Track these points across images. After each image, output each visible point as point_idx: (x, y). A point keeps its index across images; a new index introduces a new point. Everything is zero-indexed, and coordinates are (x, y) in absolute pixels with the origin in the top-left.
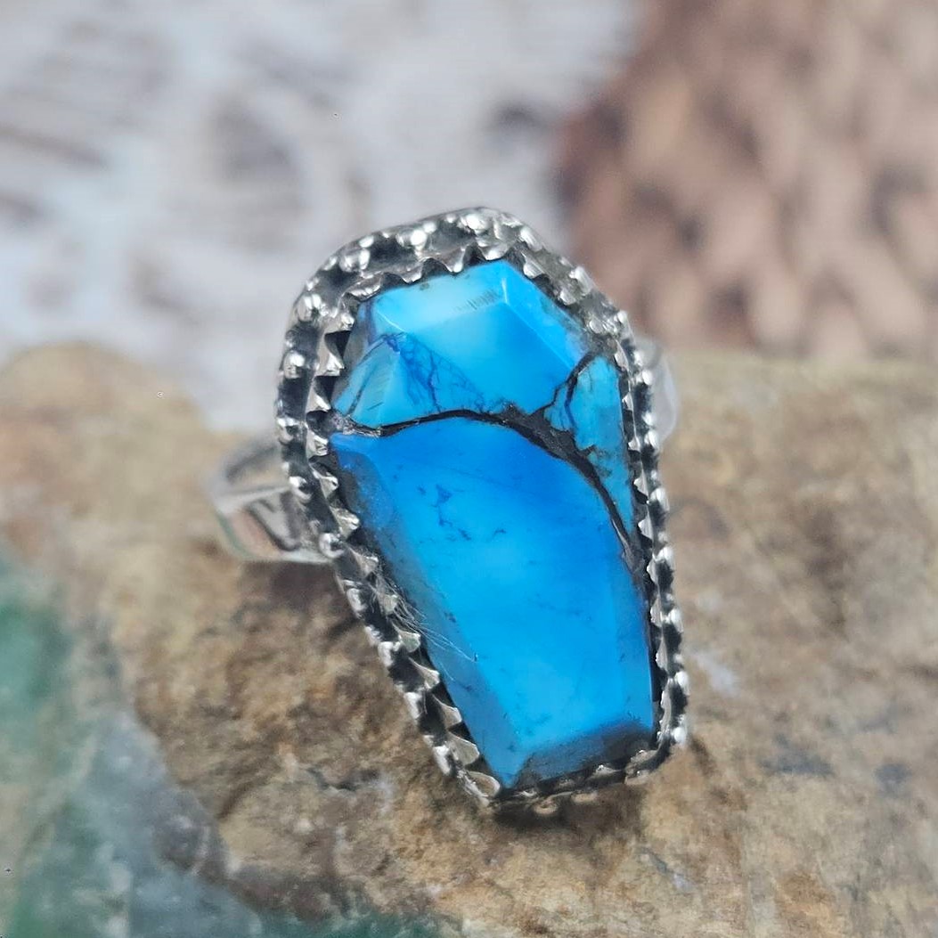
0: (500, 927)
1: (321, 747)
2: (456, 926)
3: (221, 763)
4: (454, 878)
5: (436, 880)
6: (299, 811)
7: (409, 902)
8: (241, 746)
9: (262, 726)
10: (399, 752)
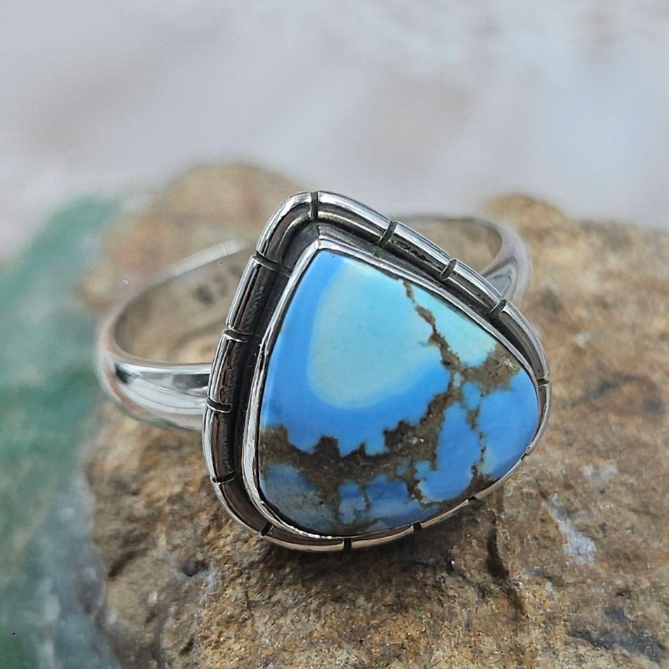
1: (179, 534)
3: (118, 531)
8: (131, 519)
9: (149, 505)
10: (228, 552)
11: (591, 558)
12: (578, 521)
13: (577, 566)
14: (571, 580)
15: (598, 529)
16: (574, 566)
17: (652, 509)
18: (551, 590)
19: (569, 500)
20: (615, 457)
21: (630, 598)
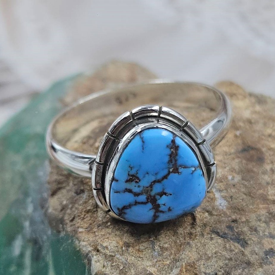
0: (88, 246)
2: (79, 242)
3: (56, 179)
4: (87, 228)
5: (82, 227)
6: (66, 198)
7: (73, 232)
8: (62, 175)
11: (225, 208)
12: (222, 194)
13: (219, 209)
14: (215, 214)
15: (229, 198)
16: (218, 209)
17: (252, 194)
18: (207, 216)
19: (220, 186)
20: (241, 174)
21: (237, 223)
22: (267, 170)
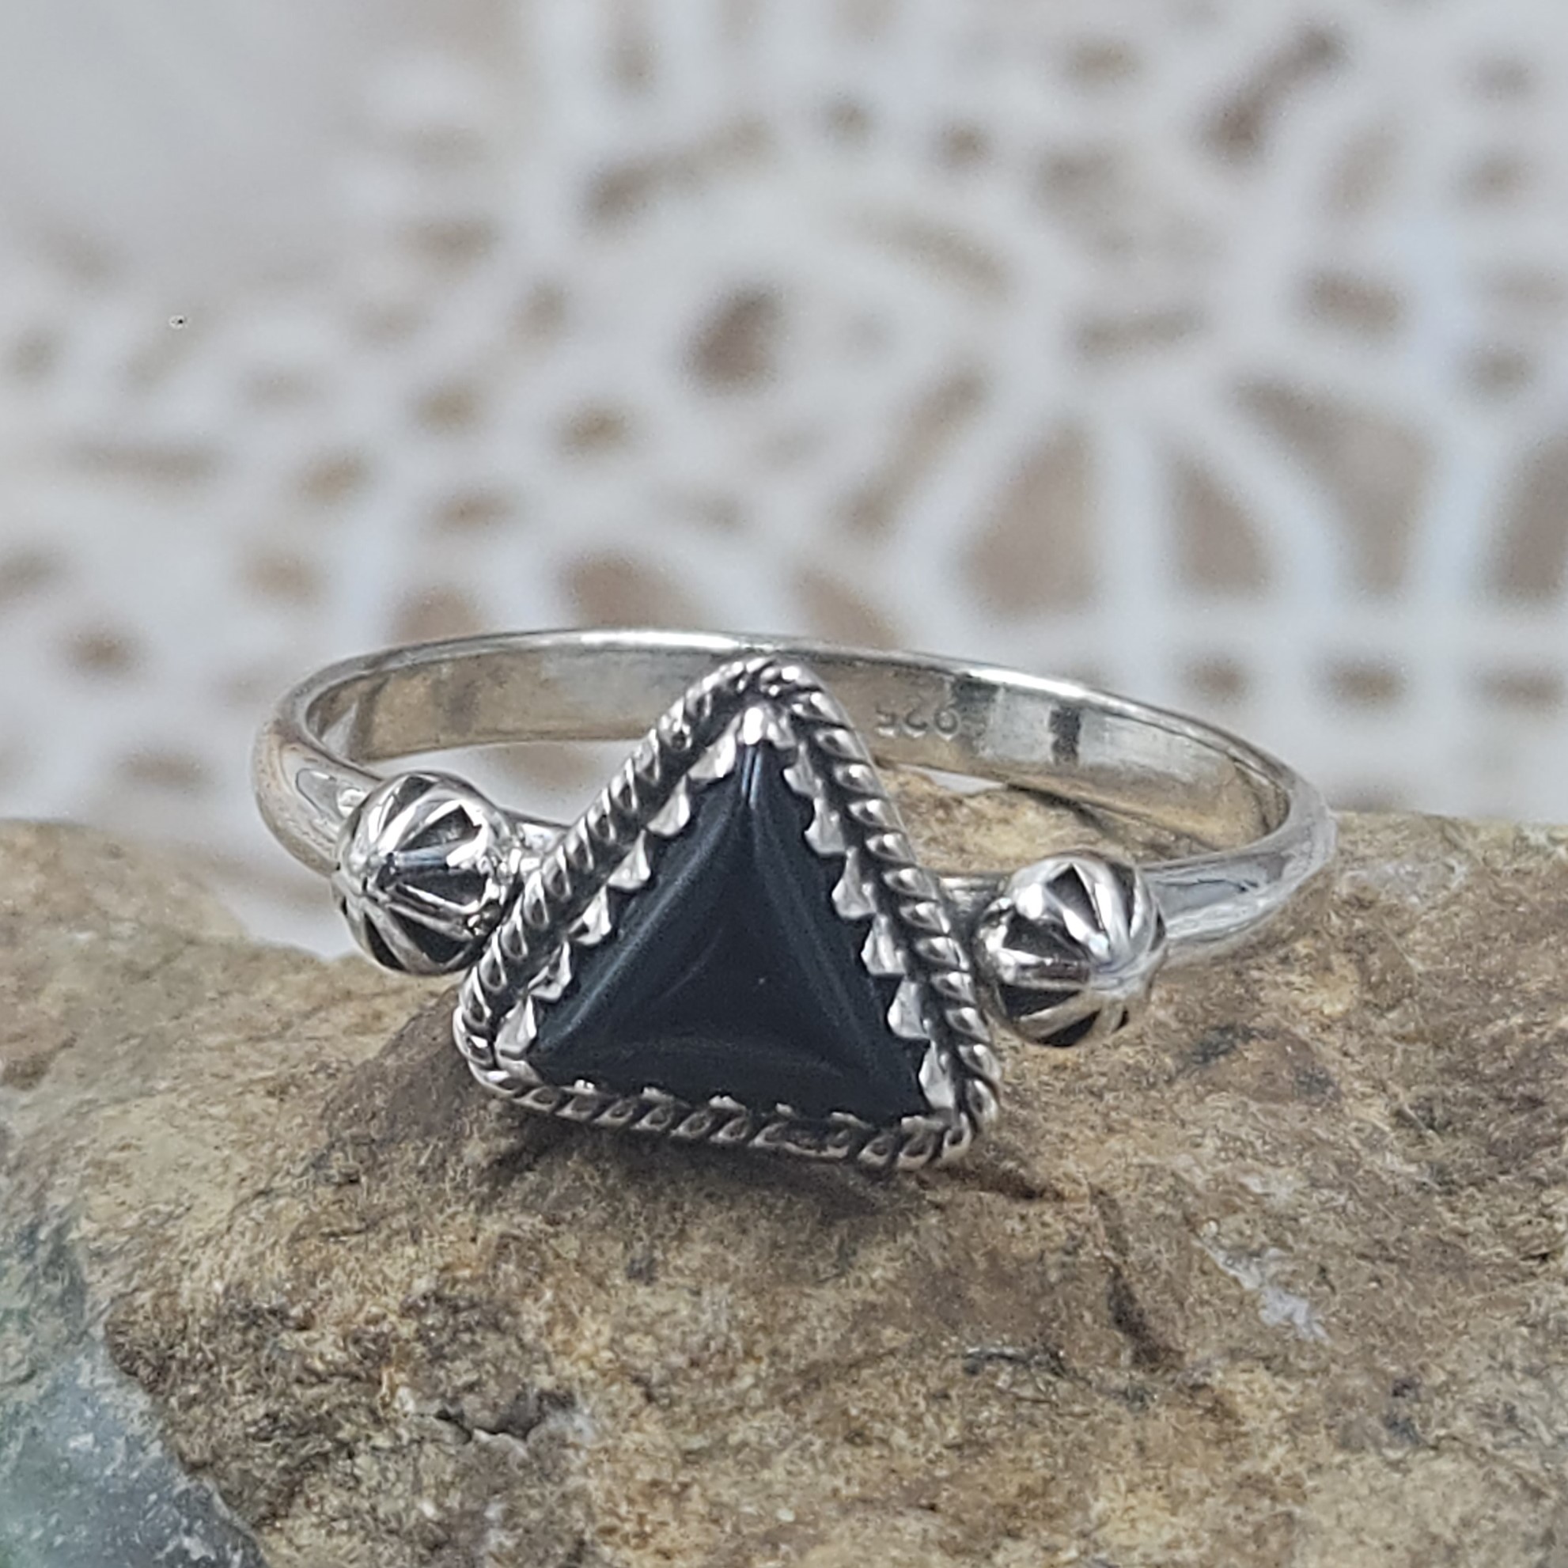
1: (463, 1365)
6: (418, 1489)
9: (349, 1339)
10: (610, 1361)
14: (1305, 1365)
16: (1299, 1343)
17: (1394, 1252)
19: (1241, 1233)
20: (1291, 1164)
21: (1418, 1399)
22: (1375, 1128)
